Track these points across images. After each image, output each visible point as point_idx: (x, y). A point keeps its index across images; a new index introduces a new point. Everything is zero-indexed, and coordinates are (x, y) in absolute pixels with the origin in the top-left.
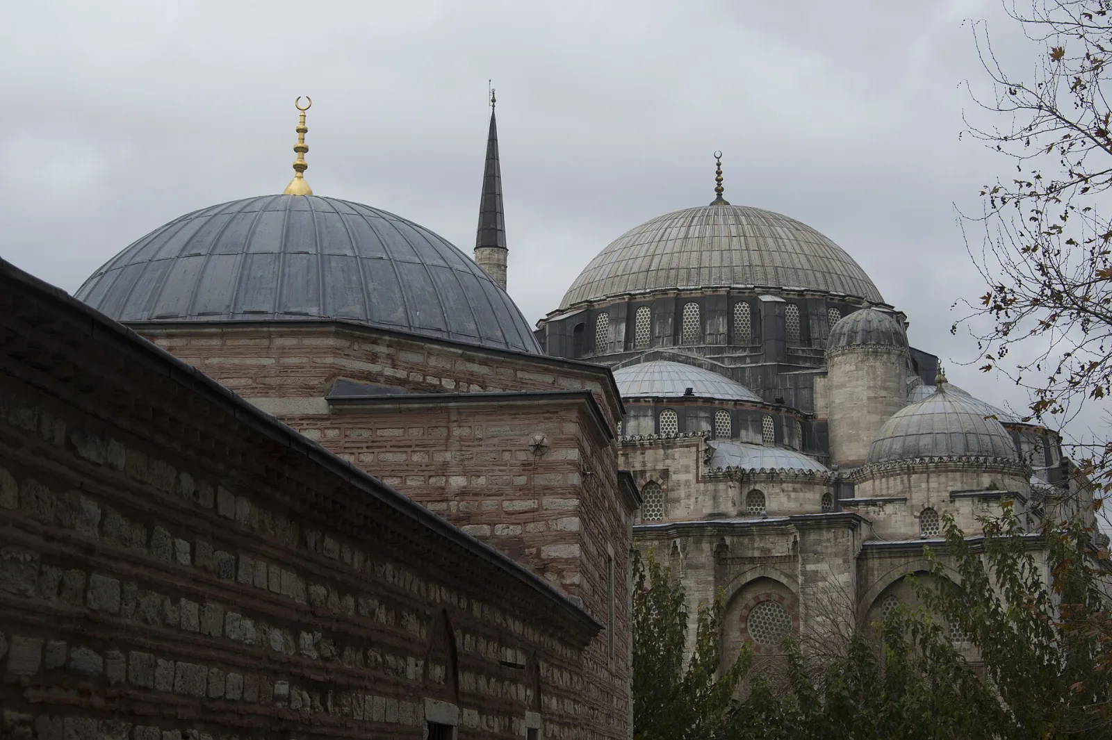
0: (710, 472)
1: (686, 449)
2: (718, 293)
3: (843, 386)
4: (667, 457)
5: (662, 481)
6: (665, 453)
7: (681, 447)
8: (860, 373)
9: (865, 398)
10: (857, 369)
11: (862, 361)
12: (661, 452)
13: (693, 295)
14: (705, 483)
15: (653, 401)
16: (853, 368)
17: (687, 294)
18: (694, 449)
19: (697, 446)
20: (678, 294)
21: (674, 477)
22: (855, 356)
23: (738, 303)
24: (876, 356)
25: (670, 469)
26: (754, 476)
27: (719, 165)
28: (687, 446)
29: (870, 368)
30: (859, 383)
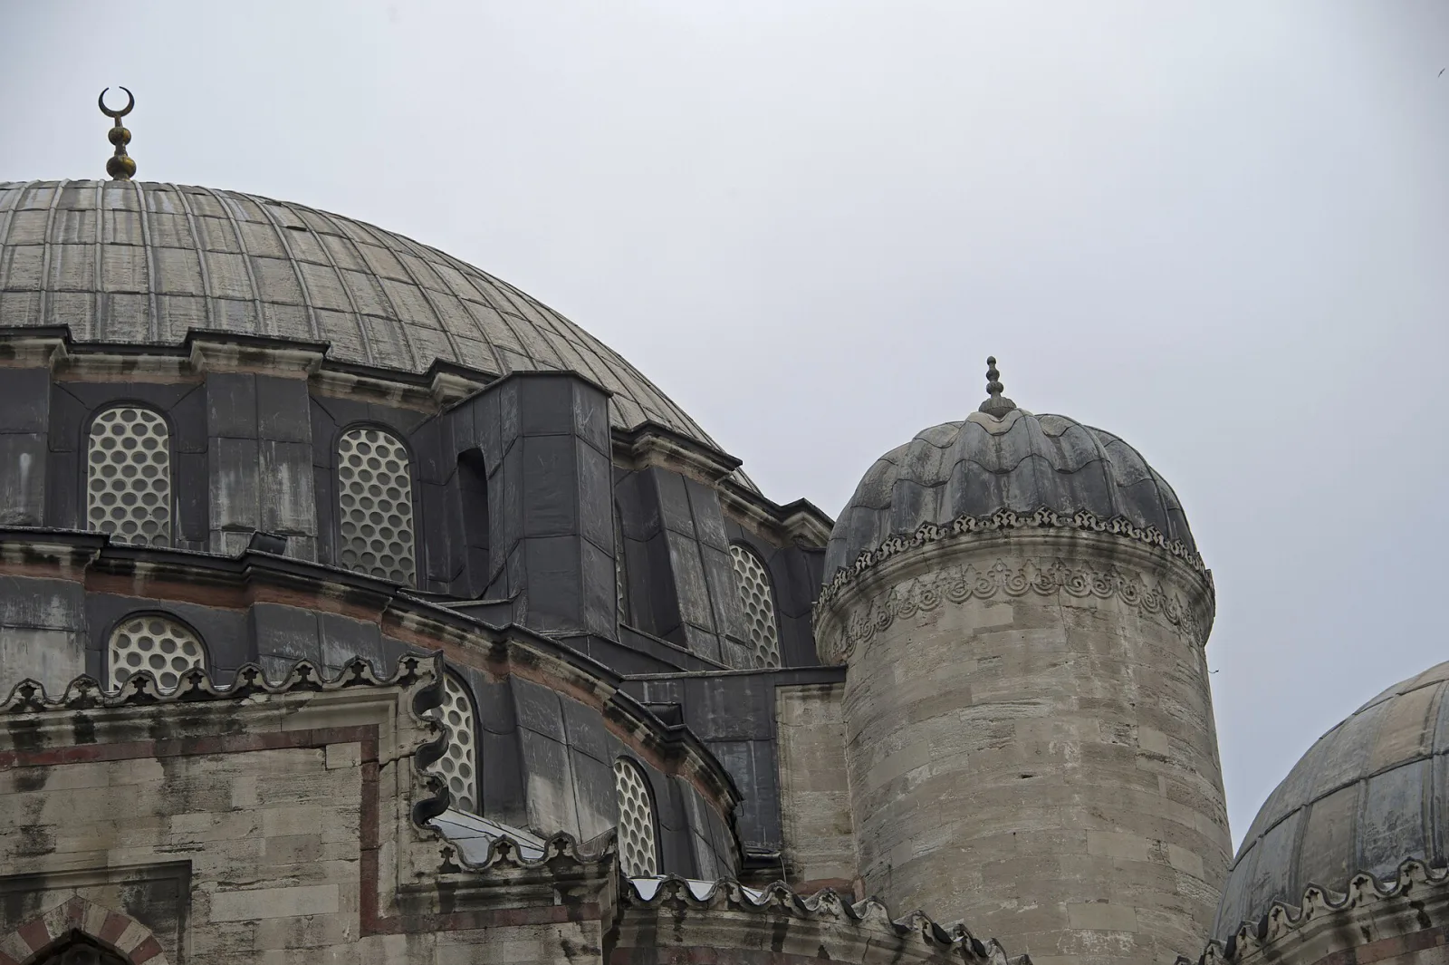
0: (448, 868)
1: (300, 756)
2: (268, 371)
3: (954, 697)
4: (180, 797)
5: (145, 933)
6: (171, 776)
7: (271, 743)
8: (1040, 636)
9: (1072, 751)
10: (1024, 618)
11: (1044, 588)
12: (149, 773)
13: (137, 376)
14: (412, 932)
15: (79, 559)
16: (1004, 613)
17: (109, 367)
18: (348, 755)
19: (370, 739)
20: (63, 365)
21: (224, 907)
22: (1012, 561)
23: (355, 427)
24: (1109, 569)
25: (199, 863)
26: (679, 920)
27: (119, 138)
28: (310, 742)
29: (1088, 620)
30: (1041, 680)
